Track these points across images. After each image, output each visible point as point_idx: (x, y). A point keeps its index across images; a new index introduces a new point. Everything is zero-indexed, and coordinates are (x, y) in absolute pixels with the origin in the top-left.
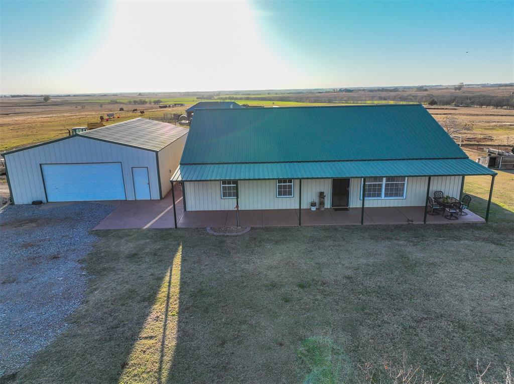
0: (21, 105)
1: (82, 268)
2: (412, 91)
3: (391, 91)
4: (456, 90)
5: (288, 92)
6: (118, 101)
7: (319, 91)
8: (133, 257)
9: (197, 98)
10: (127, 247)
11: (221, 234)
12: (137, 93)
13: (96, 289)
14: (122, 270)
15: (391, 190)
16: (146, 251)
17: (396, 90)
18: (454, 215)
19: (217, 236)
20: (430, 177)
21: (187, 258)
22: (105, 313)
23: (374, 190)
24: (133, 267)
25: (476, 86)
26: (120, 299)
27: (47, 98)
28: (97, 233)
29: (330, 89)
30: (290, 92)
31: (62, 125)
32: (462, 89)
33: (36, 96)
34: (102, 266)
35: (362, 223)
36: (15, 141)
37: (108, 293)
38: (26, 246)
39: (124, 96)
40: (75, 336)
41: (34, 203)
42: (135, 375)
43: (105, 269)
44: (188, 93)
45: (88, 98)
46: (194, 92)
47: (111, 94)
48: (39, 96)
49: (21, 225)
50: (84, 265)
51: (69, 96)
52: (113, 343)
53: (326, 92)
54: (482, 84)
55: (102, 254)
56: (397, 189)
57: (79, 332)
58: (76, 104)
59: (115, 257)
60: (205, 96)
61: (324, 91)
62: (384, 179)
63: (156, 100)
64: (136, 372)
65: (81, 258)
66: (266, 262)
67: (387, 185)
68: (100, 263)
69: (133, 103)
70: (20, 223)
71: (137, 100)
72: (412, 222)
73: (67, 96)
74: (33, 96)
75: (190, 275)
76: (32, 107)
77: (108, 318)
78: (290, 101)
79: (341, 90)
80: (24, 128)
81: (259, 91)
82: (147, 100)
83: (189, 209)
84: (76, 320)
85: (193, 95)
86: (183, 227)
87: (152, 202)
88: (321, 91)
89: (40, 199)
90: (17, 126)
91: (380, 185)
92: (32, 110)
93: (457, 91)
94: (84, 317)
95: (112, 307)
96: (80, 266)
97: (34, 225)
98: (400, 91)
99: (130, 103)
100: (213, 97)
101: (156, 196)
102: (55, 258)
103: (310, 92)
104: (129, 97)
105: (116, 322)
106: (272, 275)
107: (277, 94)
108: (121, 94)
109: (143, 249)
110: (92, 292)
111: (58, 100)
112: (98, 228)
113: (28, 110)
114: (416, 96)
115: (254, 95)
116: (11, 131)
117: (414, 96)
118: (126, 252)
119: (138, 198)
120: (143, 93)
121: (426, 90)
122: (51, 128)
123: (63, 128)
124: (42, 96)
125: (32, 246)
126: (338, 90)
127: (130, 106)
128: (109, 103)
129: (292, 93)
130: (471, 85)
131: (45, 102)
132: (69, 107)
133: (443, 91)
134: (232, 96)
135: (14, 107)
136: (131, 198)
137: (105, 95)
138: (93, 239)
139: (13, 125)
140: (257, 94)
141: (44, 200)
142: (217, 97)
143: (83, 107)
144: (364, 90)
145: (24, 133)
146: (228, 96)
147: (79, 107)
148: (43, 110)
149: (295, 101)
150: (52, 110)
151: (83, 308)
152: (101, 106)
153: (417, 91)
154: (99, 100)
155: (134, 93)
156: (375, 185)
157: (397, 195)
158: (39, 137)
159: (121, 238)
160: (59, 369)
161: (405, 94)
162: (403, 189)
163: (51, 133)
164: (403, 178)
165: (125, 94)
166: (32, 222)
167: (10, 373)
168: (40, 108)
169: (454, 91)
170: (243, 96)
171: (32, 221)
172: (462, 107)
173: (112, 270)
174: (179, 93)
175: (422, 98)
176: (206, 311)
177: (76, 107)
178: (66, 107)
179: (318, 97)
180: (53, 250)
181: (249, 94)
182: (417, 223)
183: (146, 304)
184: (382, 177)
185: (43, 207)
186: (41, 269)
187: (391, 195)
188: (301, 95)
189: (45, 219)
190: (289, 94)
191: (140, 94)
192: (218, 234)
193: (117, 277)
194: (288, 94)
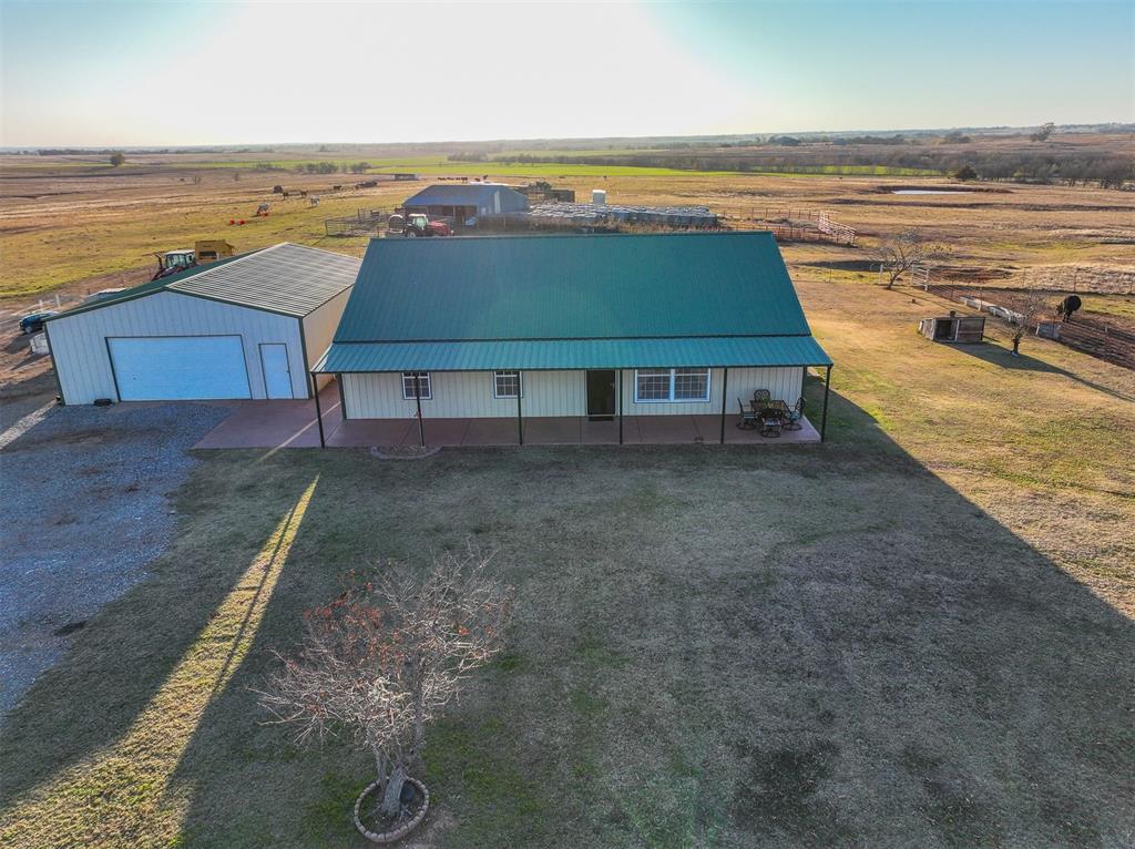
0: (62, 174)
1: (171, 505)
2: (934, 143)
3: (886, 142)
4: (1034, 140)
5: (655, 143)
6: (274, 165)
7: (723, 142)
8: (247, 490)
9: (450, 159)
10: (241, 475)
11: (391, 457)
12: (316, 145)
13: (187, 532)
14: (229, 507)
15: (686, 386)
16: (268, 482)
17: (897, 139)
18: (774, 429)
19: (383, 460)
20: (726, 369)
21: (327, 492)
22: (198, 561)
23: (658, 387)
24: (245, 504)
25: (1087, 130)
26: (220, 544)
27: (117, 157)
28: (198, 454)
29: (751, 136)
30: (661, 142)
31: (151, 233)
32: (1050, 138)
33: (93, 153)
34: (199, 502)
35: (621, 442)
36: (58, 272)
37: (205, 537)
38: (87, 473)
39: (288, 153)
40: (155, 586)
41: (98, 403)
42: (227, 626)
43: (203, 506)
44: (430, 145)
45: (207, 157)
46: (443, 144)
47: (258, 146)
48: (100, 153)
49: (78, 441)
50: (173, 501)
51: (166, 151)
52: (203, 593)
53: (740, 145)
54: (1100, 125)
55: (203, 486)
56: (695, 386)
57: (162, 581)
58: (182, 172)
59: (221, 490)
60: (467, 154)
61: (736, 142)
62: (673, 371)
63: (357, 162)
64: (228, 622)
65: (170, 490)
66: (442, 499)
67: (677, 379)
68: (196, 499)
69: (306, 171)
70: (76, 436)
71: (314, 163)
72: (702, 440)
73: (162, 152)
74: (88, 153)
75: (324, 516)
76: (86, 180)
77: (200, 566)
78: (655, 166)
79: (773, 140)
80: (72, 240)
81: (589, 140)
82: (338, 162)
83: (351, 415)
84: (159, 568)
85: (442, 151)
86: (336, 445)
87: (295, 402)
88: (729, 142)
89: (107, 396)
90: (58, 232)
91: (668, 379)
92: (87, 187)
93: (1037, 142)
94: (168, 565)
95: (208, 554)
96: (168, 501)
97: (98, 439)
98: (907, 144)
99: (300, 169)
100: (484, 155)
101: (302, 392)
102: (132, 489)
103: (705, 143)
104: (299, 155)
105: (211, 571)
106: (442, 517)
107: (628, 148)
108: (281, 147)
109: (264, 478)
110: (181, 536)
111: (143, 161)
112: (200, 445)
113: (78, 187)
114: (940, 155)
115: (577, 150)
116: (46, 246)
117: (934, 155)
118: (238, 483)
119: (272, 397)
120: (329, 145)
121: (966, 140)
122: (125, 240)
123: (151, 241)
124: (106, 152)
125: (97, 473)
126: (768, 139)
127: (299, 177)
128: (255, 171)
129: (663, 146)
130: (1075, 127)
131: (113, 166)
132: (166, 180)
133: (1006, 142)
134: (526, 154)
135: (47, 180)
136: (259, 395)
137: (245, 151)
138: (192, 462)
139: (47, 229)
140: (585, 149)
141: (114, 398)
142: (495, 155)
143: (197, 181)
144: (825, 140)
145: (73, 251)
146: (517, 154)
147: (189, 180)
148: (110, 186)
149: (666, 167)
150: (129, 185)
151: (168, 556)
152: (237, 178)
153: (944, 143)
154: (233, 162)
155: (311, 146)
156: (658, 379)
157: (695, 395)
158: (104, 262)
159: (233, 462)
160: (136, 618)
161: (914, 151)
162: (706, 385)
163: (129, 251)
164: (704, 369)
165: (290, 146)
166: (95, 436)
167: (76, 621)
168: (102, 182)
169: (1029, 142)
170: (551, 154)
171: (94, 433)
172: (1031, 183)
173: (214, 507)
174: (409, 144)
175: (951, 160)
176: (334, 559)
177: (182, 180)
178: (160, 180)
179: (719, 156)
180: (128, 479)
181: (567, 149)
182: (708, 443)
183: (254, 550)
184: (670, 368)
185: (112, 410)
186: (110, 506)
187: (686, 395)
188: (682, 151)
189: (116, 430)
190: (657, 147)
191: (323, 148)
192: (386, 457)
193: (220, 516)
194: (653, 148)
